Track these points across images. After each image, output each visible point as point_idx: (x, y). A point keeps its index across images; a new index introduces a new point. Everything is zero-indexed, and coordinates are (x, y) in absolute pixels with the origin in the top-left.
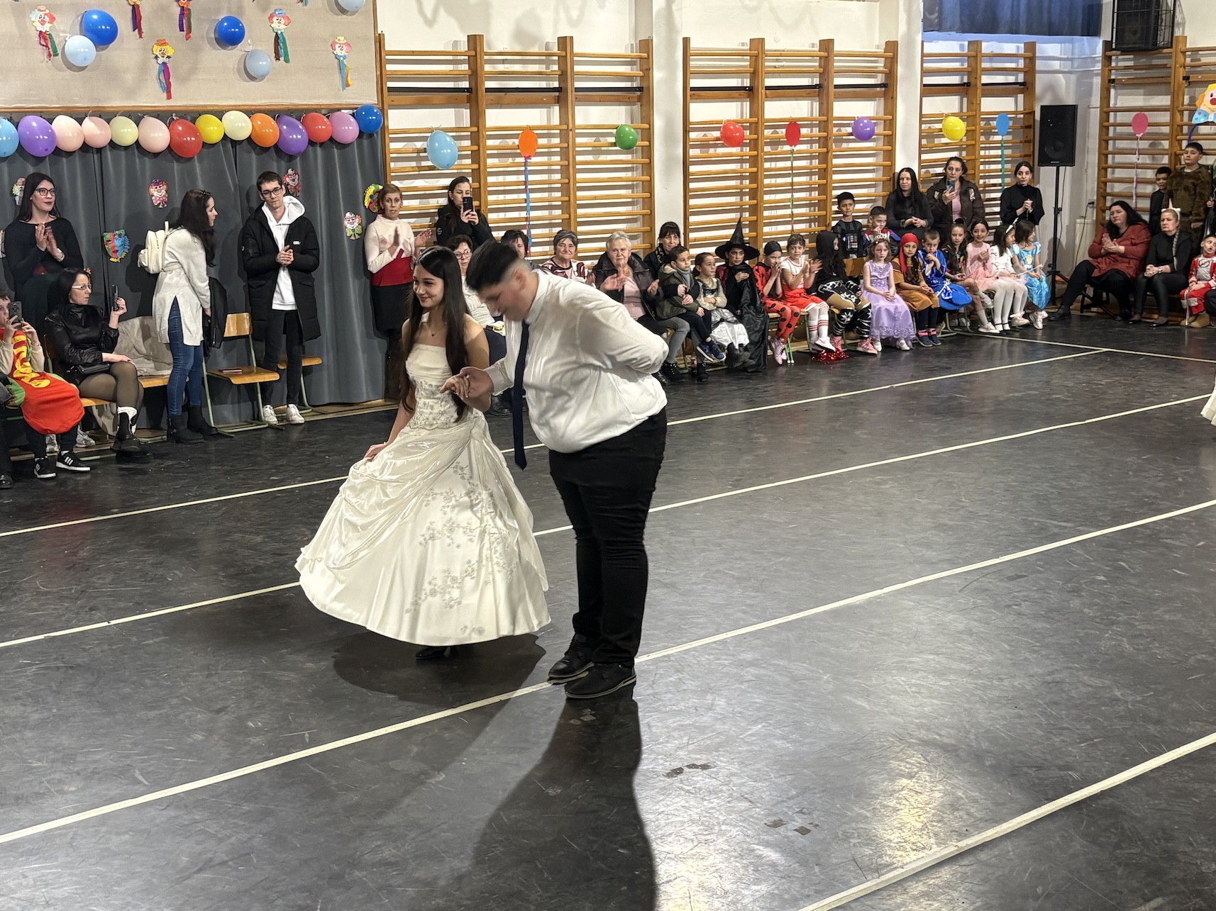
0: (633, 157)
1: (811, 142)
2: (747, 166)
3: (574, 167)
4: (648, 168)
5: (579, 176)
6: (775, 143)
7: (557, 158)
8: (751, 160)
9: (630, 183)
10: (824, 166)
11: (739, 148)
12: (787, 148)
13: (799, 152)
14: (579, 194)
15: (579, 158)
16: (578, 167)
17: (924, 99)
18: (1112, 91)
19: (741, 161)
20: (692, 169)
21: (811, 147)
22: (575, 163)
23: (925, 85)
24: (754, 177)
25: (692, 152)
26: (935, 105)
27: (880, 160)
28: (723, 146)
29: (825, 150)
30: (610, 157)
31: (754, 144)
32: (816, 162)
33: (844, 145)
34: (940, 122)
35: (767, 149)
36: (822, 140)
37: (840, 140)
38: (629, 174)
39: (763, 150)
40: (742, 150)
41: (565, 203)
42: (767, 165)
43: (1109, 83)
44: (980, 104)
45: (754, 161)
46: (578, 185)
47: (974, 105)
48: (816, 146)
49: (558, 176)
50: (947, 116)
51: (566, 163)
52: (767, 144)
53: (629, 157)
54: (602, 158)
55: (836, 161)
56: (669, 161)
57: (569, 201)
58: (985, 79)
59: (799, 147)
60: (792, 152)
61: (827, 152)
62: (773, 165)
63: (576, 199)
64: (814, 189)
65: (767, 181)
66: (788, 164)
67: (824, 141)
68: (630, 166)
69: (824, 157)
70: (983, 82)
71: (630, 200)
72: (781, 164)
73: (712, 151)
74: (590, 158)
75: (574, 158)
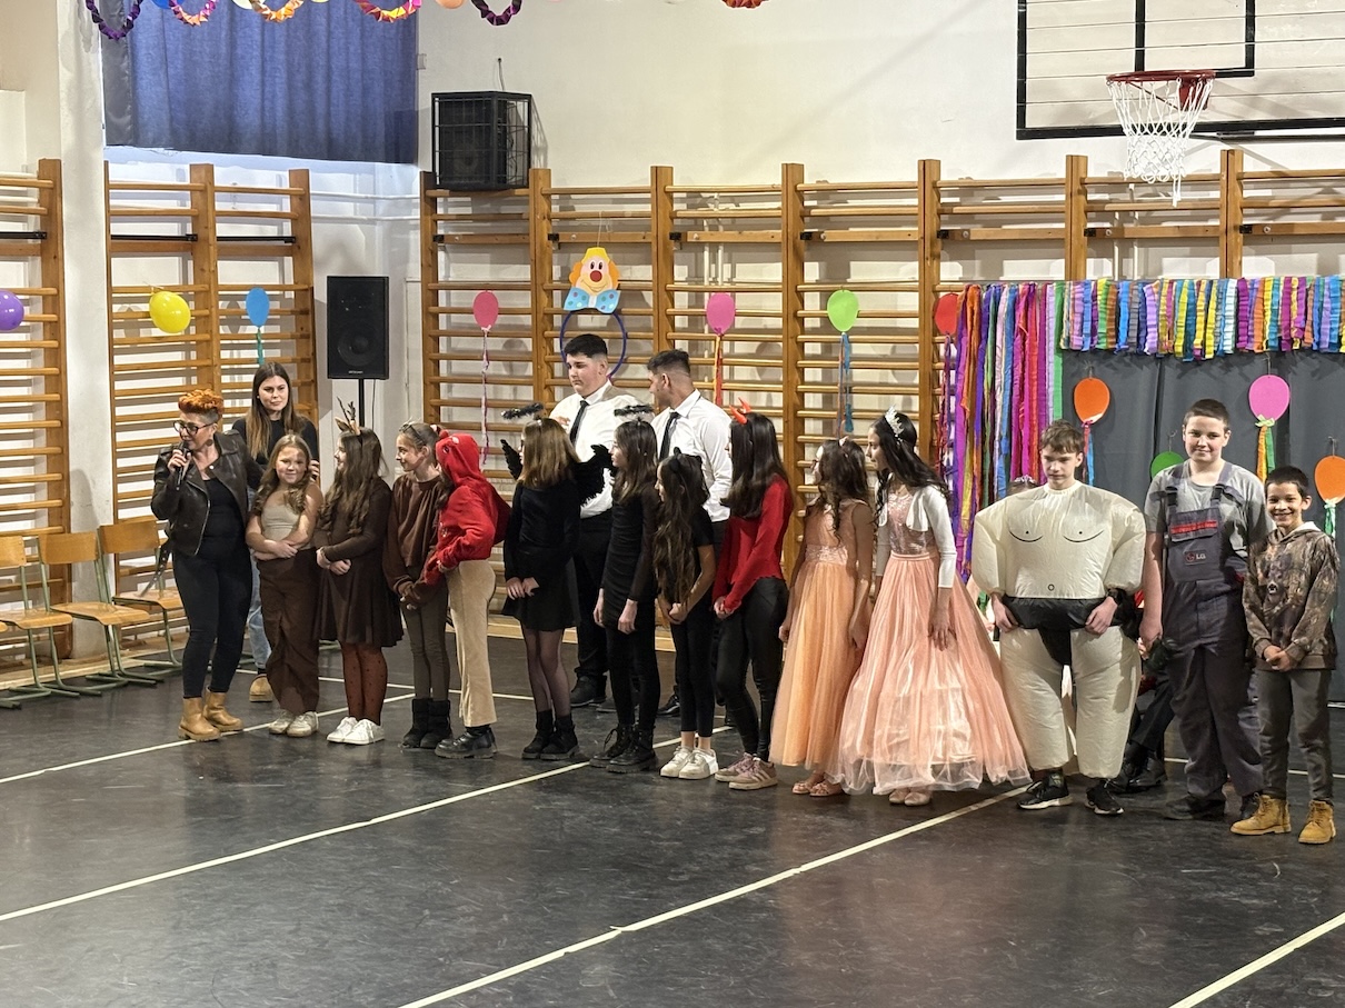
17: (114, 261)
18: (441, 255)
23: (114, 237)
26: (133, 271)
34: (146, 300)
43: (434, 243)
44: (215, 272)
47: (206, 274)
50: (158, 290)
58: (223, 229)
70: (218, 234)
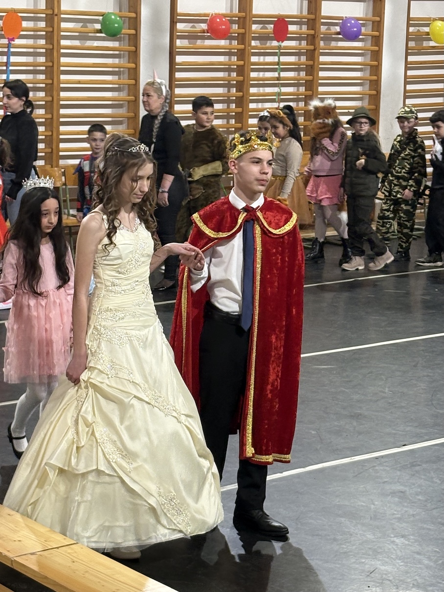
0: (120, 45)
1: (299, 39)
2: (234, 59)
3: (58, 51)
4: (134, 56)
5: (63, 60)
6: (263, 38)
7: (42, 42)
8: (239, 53)
9: (117, 69)
10: (311, 63)
11: (228, 41)
12: (275, 43)
13: (286, 48)
14: (63, 77)
15: (63, 43)
16: (62, 51)
17: (412, 2)
19: (229, 54)
20: (179, 59)
21: (300, 44)
22: (60, 47)
24: (241, 70)
25: (179, 43)
26: (423, 9)
27: (367, 59)
28: (209, 38)
29: (312, 47)
30: (96, 44)
31: (242, 38)
32: (303, 59)
33: (333, 44)
34: (428, 25)
35: (253, 43)
36: (310, 37)
37: (328, 38)
38: (116, 61)
39: (250, 45)
40: (231, 44)
41: (49, 86)
42: (254, 59)
45: (242, 54)
46: (62, 68)
48: (304, 43)
49: (42, 59)
50: (435, 20)
51: (51, 47)
52: (254, 39)
53: (116, 44)
54: (89, 43)
55: (322, 59)
56: (155, 50)
57: (52, 84)
59: (286, 43)
60: (279, 48)
61: (315, 50)
62: (262, 59)
63: (59, 82)
64: (301, 85)
65: (253, 75)
66: (275, 59)
67: (312, 39)
68: (117, 52)
69: (312, 55)
71: (117, 86)
72: (269, 59)
73: (199, 42)
74: (76, 43)
75: (59, 43)
